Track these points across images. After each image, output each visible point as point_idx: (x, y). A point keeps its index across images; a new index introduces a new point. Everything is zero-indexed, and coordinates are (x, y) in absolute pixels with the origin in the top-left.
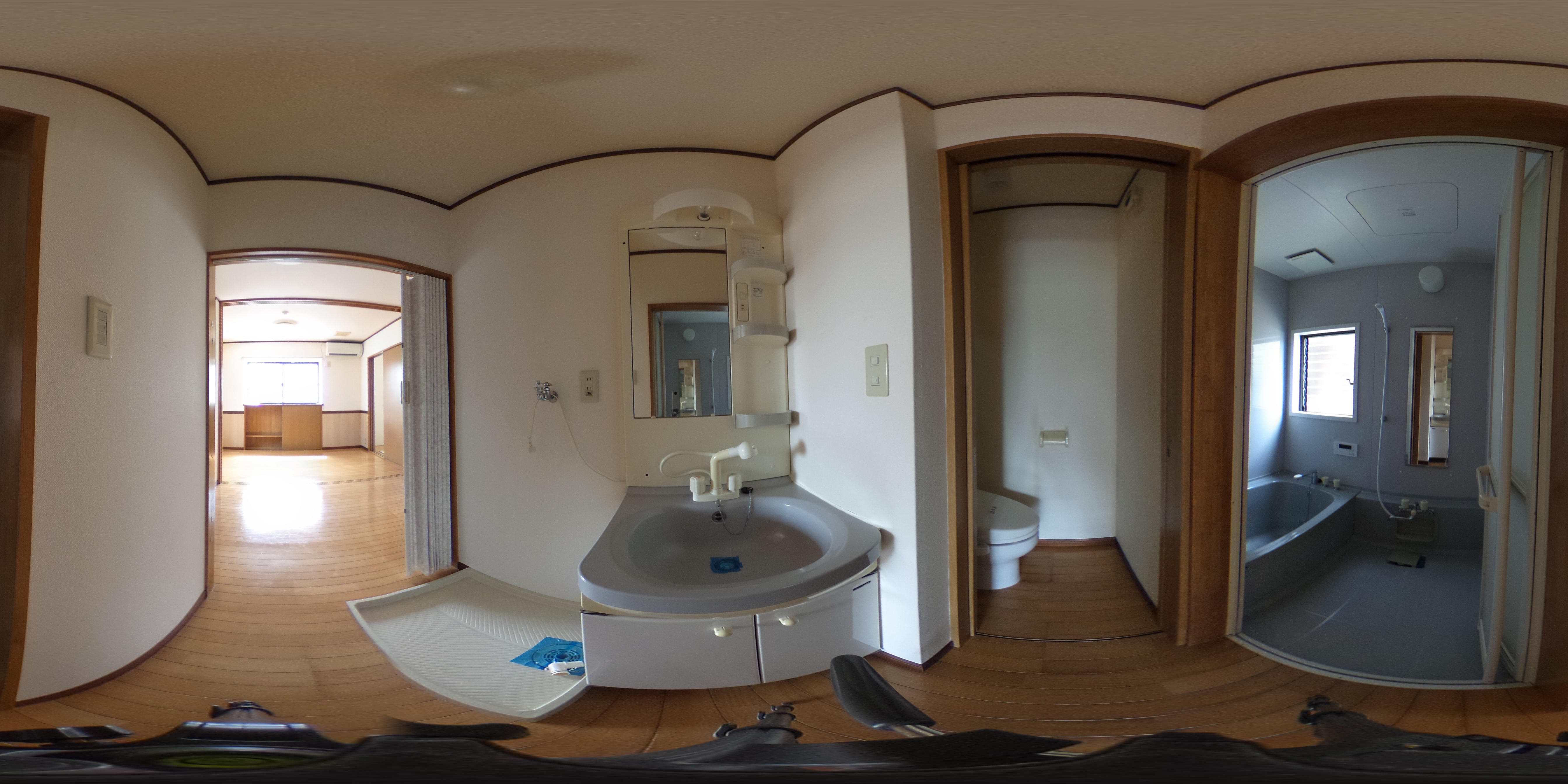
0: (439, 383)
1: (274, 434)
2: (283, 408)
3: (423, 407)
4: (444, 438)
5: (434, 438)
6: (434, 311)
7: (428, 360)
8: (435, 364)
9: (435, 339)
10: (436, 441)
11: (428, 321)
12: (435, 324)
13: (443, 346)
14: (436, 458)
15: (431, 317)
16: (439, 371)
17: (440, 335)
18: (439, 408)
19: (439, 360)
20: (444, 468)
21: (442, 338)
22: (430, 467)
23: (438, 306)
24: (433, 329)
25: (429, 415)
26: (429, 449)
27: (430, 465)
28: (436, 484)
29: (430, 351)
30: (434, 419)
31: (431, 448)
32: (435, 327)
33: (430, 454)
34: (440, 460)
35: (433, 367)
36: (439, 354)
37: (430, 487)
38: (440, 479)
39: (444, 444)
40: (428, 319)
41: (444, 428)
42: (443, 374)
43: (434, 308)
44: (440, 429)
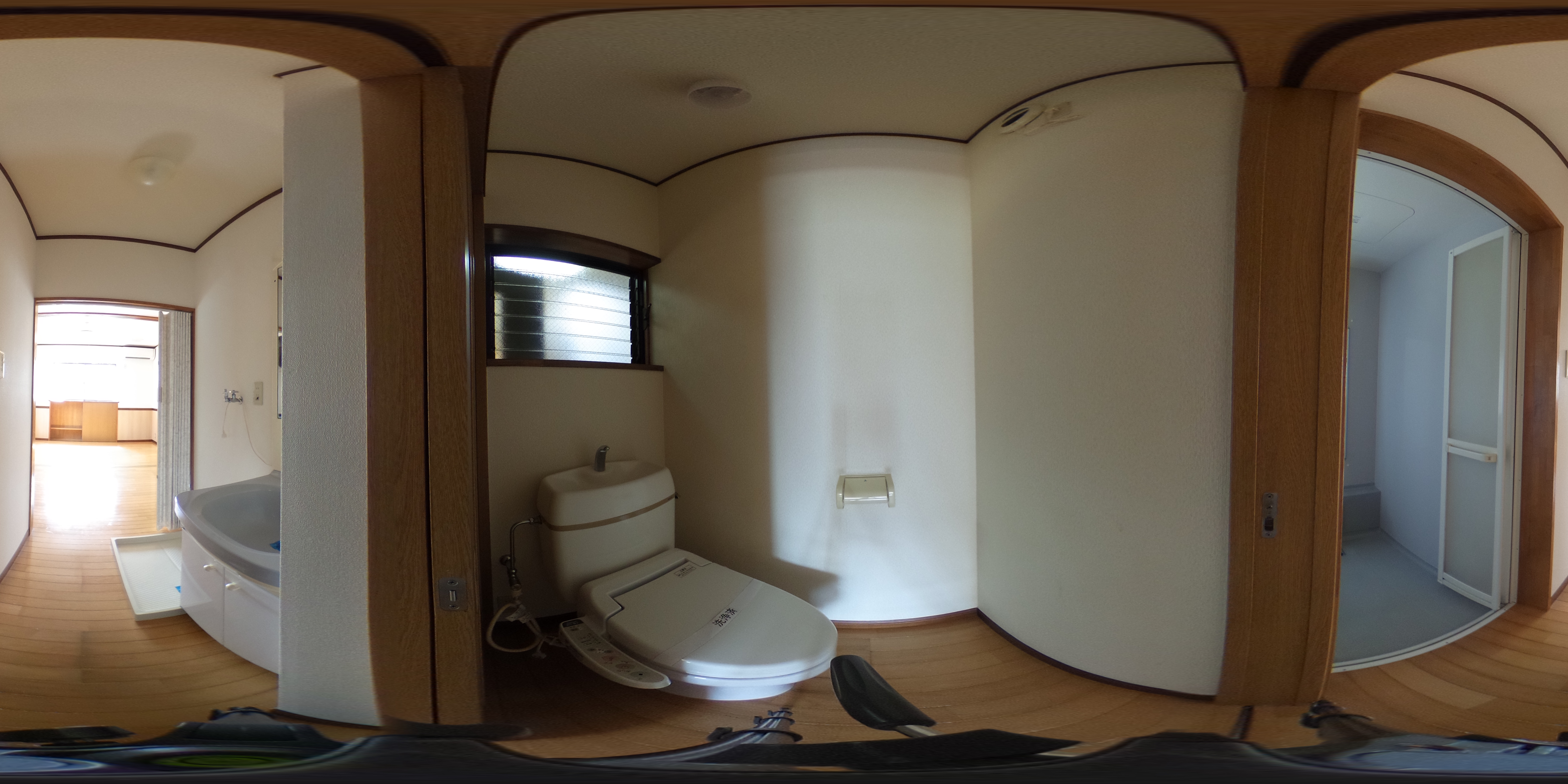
0: (184, 389)
1: (75, 427)
2: (84, 404)
3: (171, 405)
4: (186, 427)
5: (179, 427)
6: (181, 338)
7: (176, 374)
8: (181, 376)
9: (181, 358)
10: (180, 429)
11: (176, 346)
12: (181, 347)
13: (187, 363)
14: (179, 440)
15: (179, 342)
16: (184, 380)
17: (185, 354)
18: (183, 406)
19: (184, 372)
20: (186, 448)
21: (187, 357)
22: (175, 447)
23: (184, 334)
24: (180, 351)
25: (175, 410)
26: (175, 434)
27: (175, 445)
28: (179, 460)
29: (177, 367)
30: (179, 414)
31: (176, 433)
32: (181, 350)
33: (175, 437)
34: (183, 443)
35: (179, 378)
36: (183, 368)
37: (174, 461)
38: (182, 457)
39: (186, 432)
40: (176, 344)
41: (186, 421)
42: (186, 382)
43: (181, 336)
44: (183, 421)
